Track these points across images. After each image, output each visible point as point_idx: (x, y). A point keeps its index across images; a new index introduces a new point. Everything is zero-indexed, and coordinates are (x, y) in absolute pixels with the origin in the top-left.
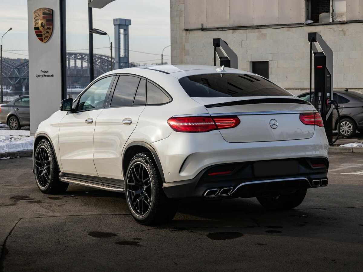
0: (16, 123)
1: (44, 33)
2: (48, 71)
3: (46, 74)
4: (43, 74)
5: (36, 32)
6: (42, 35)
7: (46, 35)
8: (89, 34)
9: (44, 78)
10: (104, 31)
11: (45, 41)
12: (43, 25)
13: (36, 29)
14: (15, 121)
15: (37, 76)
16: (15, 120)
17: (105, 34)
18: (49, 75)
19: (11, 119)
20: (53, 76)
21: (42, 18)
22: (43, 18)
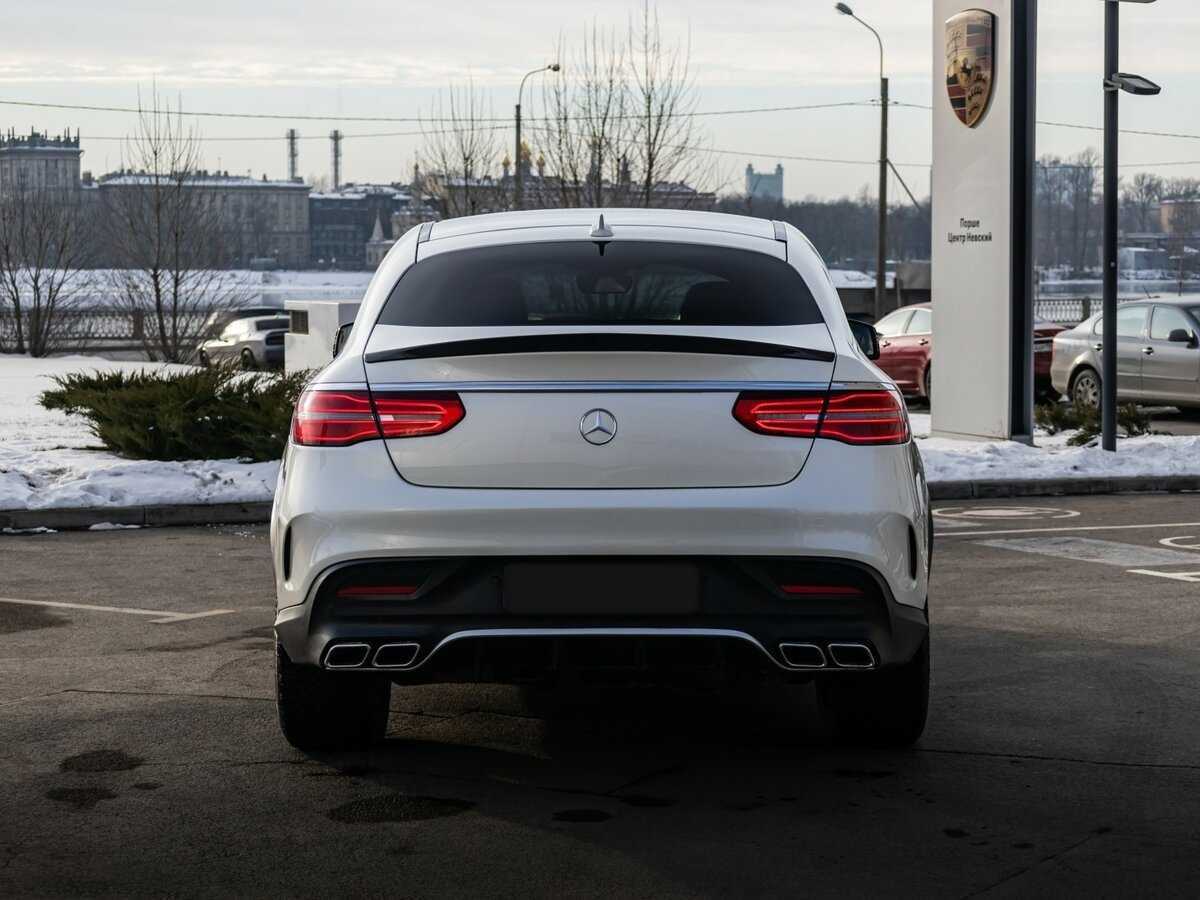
0: (1095, 394)
1: (969, 93)
2: (978, 222)
3: (974, 231)
4: (964, 231)
5: (951, 92)
6: (964, 99)
7: (975, 99)
8: (1106, 93)
9: (970, 244)
10: (1155, 82)
11: (973, 122)
12: (968, 67)
13: (952, 80)
14: (1092, 386)
15: (953, 239)
16: (1091, 382)
17: (1154, 90)
18: (982, 234)
19: (1082, 378)
20: (990, 238)
21: (965, 44)
22: (968, 45)
